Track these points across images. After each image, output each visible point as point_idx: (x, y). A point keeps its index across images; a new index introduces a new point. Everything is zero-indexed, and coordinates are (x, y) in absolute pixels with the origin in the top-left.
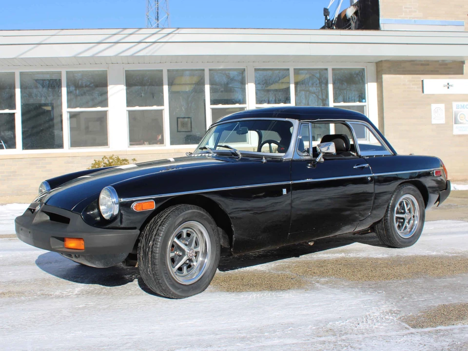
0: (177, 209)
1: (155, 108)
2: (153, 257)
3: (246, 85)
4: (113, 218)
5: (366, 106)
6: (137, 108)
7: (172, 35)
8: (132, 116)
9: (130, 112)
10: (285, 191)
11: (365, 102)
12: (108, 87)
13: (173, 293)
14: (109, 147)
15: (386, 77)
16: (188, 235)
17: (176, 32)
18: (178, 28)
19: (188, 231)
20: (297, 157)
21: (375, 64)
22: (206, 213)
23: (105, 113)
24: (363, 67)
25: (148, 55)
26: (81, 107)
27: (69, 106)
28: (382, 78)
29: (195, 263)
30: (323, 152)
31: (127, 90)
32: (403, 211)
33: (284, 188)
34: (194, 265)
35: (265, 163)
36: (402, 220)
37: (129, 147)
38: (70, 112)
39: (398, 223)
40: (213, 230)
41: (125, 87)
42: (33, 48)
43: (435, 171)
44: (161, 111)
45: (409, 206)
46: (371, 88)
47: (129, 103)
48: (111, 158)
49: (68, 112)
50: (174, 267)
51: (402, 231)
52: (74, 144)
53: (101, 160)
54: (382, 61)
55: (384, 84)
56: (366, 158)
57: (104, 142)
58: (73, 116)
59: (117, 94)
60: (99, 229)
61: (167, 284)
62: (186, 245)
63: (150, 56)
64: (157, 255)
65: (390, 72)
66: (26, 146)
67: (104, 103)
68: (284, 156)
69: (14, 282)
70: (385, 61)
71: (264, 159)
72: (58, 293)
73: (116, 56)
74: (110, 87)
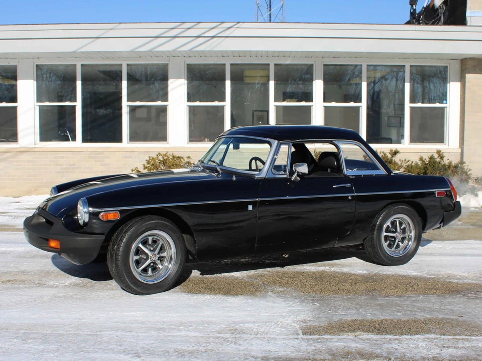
0: (141, 220)
1: (216, 103)
2: (117, 259)
3: (314, 82)
4: (85, 224)
5: (446, 107)
6: (198, 103)
7: (230, 29)
8: (192, 111)
9: (190, 107)
10: (250, 207)
11: (446, 103)
12: (169, 81)
13: (135, 290)
14: (168, 143)
15: (469, 77)
16: (154, 242)
17: (236, 26)
18: (238, 22)
19: (153, 238)
20: (271, 176)
21: (460, 61)
22: (171, 224)
23: (165, 107)
24: (446, 65)
25: (207, 50)
26: (141, 101)
27: (128, 100)
28: (465, 78)
29: (160, 266)
30: (298, 172)
31: (188, 84)
32: (394, 230)
33: (250, 205)
34: (159, 268)
35: (235, 181)
36: (393, 239)
37: (188, 143)
38: (130, 107)
39: (388, 242)
40: (178, 239)
41: (186, 82)
42: (91, 42)
43: (437, 192)
44: (223, 107)
45: (403, 226)
46: (453, 89)
47: (190, 98)
48: (165, 155)
49: (128, 106)
50: (138, 268)
51: (393, 249)
52: (134, 138)
53: (155, 156)
54: (466, 58)
55: (466, 84)
56: (351, 177)
57: (164, 138)
58: (133, 110)
59: (178, 88)
60: (73, 233)
61: (129, 282)
62: (150, 250)
64: (119, 257)
65: (474, 71)
66: (85, 140)
67: (165, 97)
68: (258, 175)
69: (23, 272)
70: (470, 58)
71: (234, 177)
72: (51, 283)
73: (174, 51)
74: (170, 81)
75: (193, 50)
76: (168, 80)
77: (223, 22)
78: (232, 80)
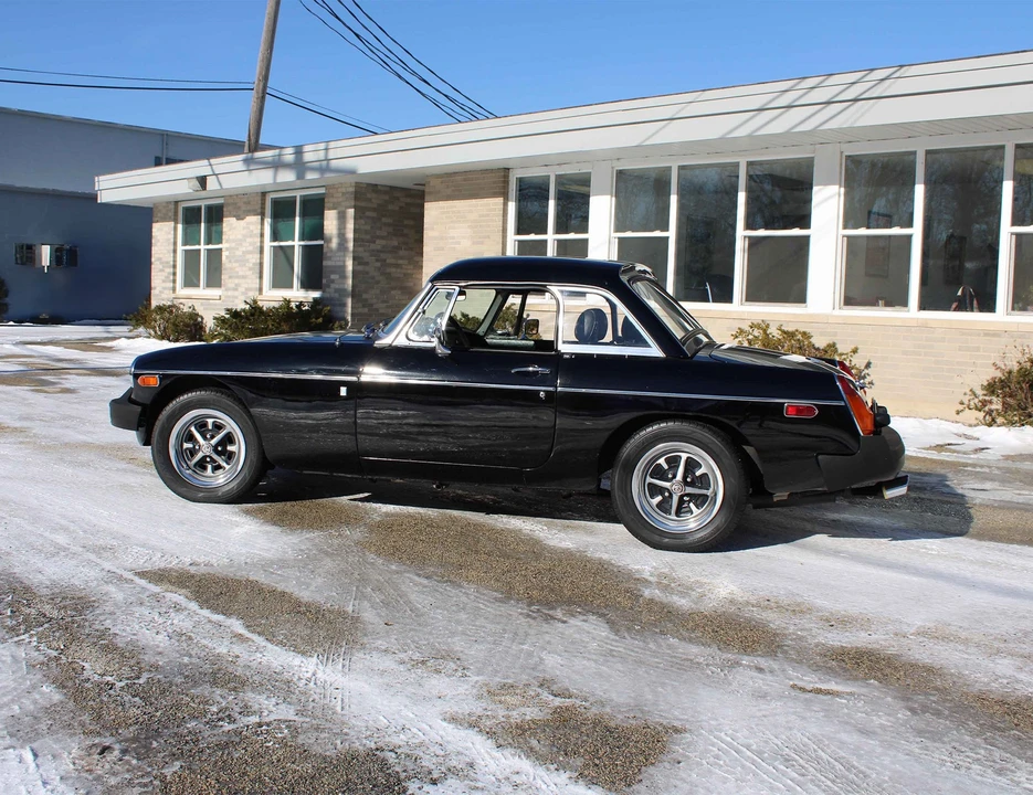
1: (897, 231)
6: (862, 231)
7: (888, 82)
9: (849, 238)
10: (343, 391)
17: (897, 74)
18: (902, 66)
20: (403, 343)
23: (807, 238)
27: (747, 227)
31: (846, 194)
33: (343, 386)
37: (840, 308)
38: (750, 239)
41: (842, 190)
44: (909, 237)
47: (848, 222)
49: (745, 237)
57: (801, 298)
58: (754, 243)
59: (827, 203)
63: (851, 129)
67: (804, 221)
68: (381, 339)
73: (788, 132)
74: (815, 189)
75: (821, 128)
76: (811, 188)
77: (872, 70)
78: (927, 183)
